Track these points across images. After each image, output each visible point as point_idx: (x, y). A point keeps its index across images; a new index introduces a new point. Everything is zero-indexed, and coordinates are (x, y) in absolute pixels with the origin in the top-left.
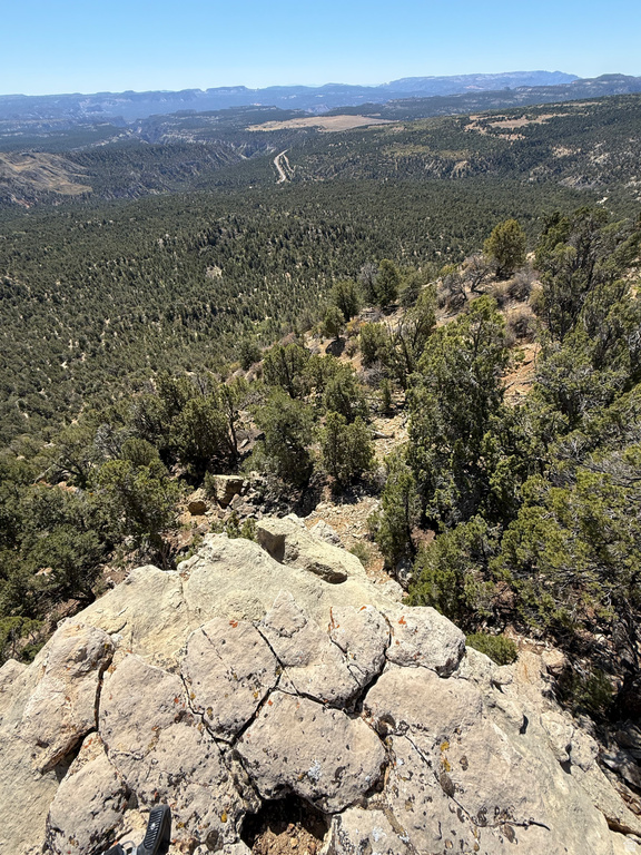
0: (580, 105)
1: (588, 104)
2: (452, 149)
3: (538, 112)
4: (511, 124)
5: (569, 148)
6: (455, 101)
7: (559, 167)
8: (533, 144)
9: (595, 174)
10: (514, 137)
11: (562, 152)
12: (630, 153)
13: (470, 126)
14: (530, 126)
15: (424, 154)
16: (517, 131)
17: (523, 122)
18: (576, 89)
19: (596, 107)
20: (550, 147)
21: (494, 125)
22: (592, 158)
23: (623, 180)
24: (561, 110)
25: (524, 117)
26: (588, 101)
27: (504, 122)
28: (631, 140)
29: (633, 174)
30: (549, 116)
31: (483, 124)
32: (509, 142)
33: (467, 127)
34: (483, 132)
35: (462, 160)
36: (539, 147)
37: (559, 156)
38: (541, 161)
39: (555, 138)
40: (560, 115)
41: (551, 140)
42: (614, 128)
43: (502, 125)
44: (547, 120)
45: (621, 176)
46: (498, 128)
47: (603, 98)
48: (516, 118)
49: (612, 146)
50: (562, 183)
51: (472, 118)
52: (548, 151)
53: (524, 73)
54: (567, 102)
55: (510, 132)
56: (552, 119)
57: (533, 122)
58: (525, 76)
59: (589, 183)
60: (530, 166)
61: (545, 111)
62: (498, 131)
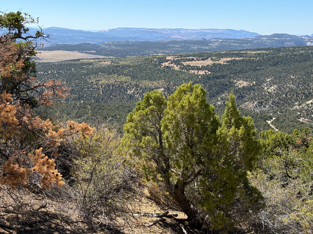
0: (253, 53)
1: (259, 52)
2: (150, 79)
3: (220, 56)
4: (200, 63)
5: (246, 81)
6: (162, 46)
7: (241, 94)
8: (218, 78)
9: (267, 100)
10: (202, 73)
11: (242, 84)
12: (292, 86)
13: (167, 64)
14: (214, 65)
15: (126, 82)
16: (203, 68)
17: (209, 62)
18: (256, 41)
19: (263, 54)
20: (232, 80)
21: (185, 64)
22: (266, 88)
23: (289, 104)
24: (238, 55)
25: (210, 59)
26: (259, 50)
27: (193, 62)
28: (292, 77)
29: (296, 101)
30: (229, 59)
31: (177, 62)
32: (197, 76)
33: (163, 64)
34: (177, 68)
35: (159, 88)
36: (222, 80)
37: (240, 86)
38: (227, 90)
39: (235, 74)
40: (237, 59)
41: (232, 75)
42: (279, 68)
43: (192, 64)
44: (227, 62)
45: (287, 102)
46: (189, 66)
47: (270, 49)
48: (203, 60)
49: (278, 80)
50: (243, 106)
51: (168, 58)
52: (230, 83)
54: (243, 50)
55: (198, 69)
56: (231, 61)
57: (217, 62)
58: (218, 32)
59: (265, 107)
60: (218, 93)
61: (226, 55)
62: (189, 68)
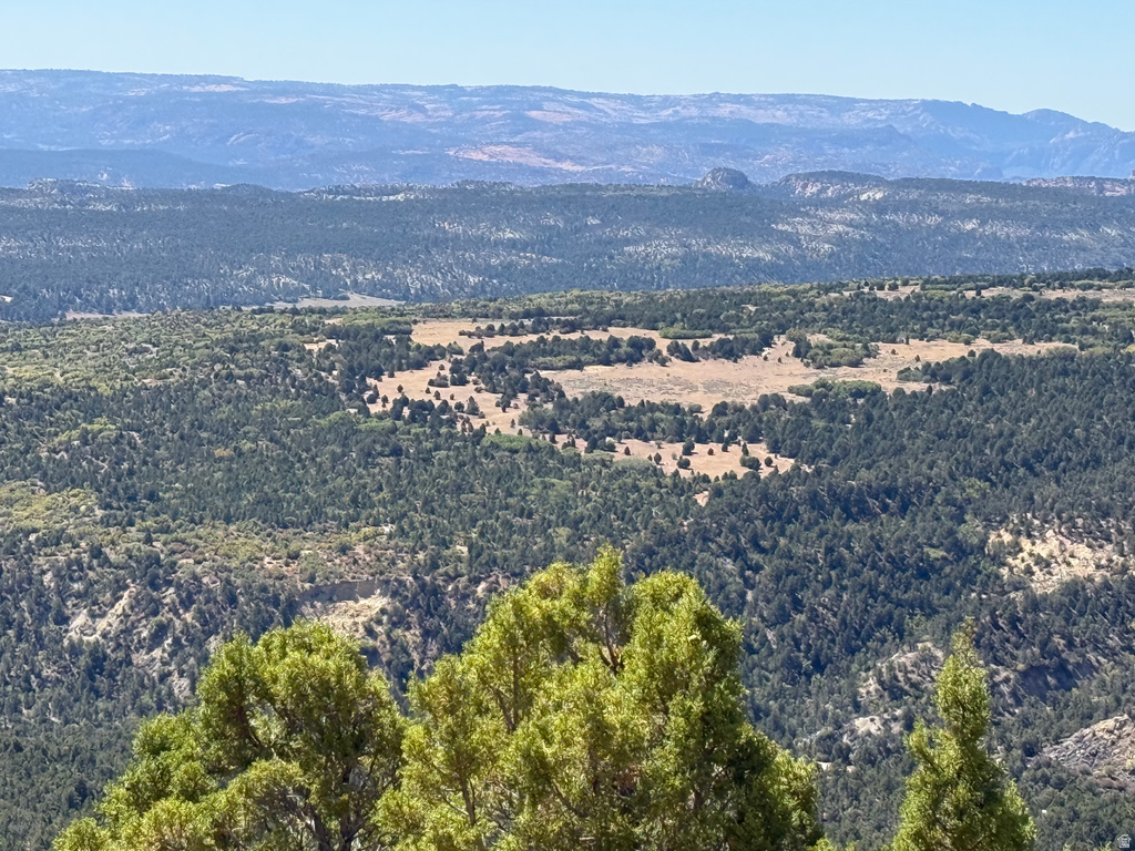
2: (273, 516)
3: (874, 323)
5: (1095, 537)
8: (854, 507)
10: (717, 462)
11: (1056, 558)
13: (417, 384)
14: (821, 397)
15: (56, 539)
16: (730, 424)
20: (971, 529)
21: (575, 383)
24: (1021, 318)
25: (783, 346)
27: (646, 370)
30: (946, 351)
32: (682, 488)
33: (388, 387)
34: (502, 420)
35: (346, 591)
36: (893, 528)
38: (930, 611)
39: (999, 474)
40: (1016, 348)
41: (974, 487)
43: (638, 384)
44: (933, 372)
46: (606, 402)
48: (729, 352)
50: (1067, 753)
51: (427, 334)
52: (960, 550)
53: (847, 104)
54: (1063, 280)
55: (687, 428)
56: (964, 370)
57: (844, 376)
58: (850, 120)
60: (858, 639)
61: (924, 318)
62: (606, 418)
